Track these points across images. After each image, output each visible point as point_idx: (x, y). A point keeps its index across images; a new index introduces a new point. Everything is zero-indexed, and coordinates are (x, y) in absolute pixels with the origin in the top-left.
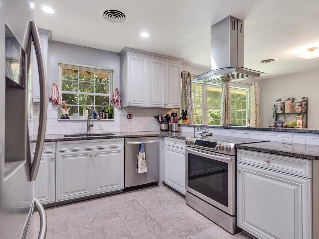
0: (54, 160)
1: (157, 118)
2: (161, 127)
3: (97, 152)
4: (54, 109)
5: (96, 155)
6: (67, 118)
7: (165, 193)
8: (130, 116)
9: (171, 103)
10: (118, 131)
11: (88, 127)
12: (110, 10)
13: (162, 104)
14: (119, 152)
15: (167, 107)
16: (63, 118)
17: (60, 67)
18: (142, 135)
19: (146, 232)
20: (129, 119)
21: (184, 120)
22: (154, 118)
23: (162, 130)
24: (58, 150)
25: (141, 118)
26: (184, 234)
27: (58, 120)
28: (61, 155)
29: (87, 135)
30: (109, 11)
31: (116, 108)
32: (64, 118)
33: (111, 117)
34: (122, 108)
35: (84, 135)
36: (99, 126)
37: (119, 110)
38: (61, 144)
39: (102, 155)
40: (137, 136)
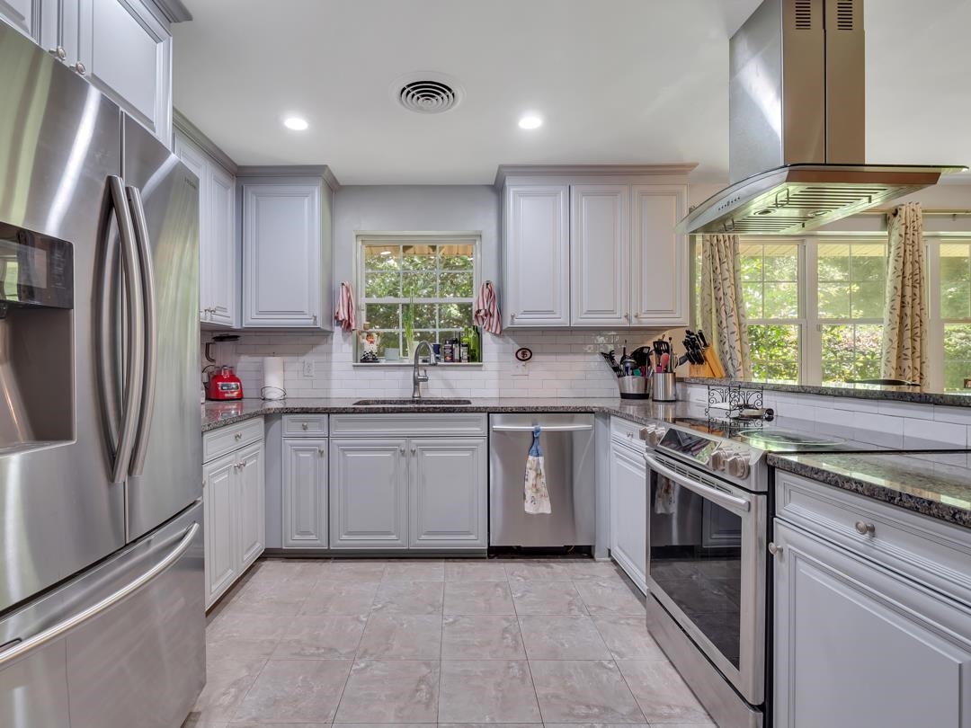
0: (326, 453)
1: (609, 357)
2: (621, 386)
3: (418, 445)
4: (345, 340)
5: (413, 452)
6: (375, 360)
7: (601, 583)
8: (524, 354)
9: (649, 312)
10: (493, 393)
11: (416, 382)
12: (409, 86)
13: (617, 315)
14: (472, 450)
15: (635, 323)
16: (365, 360)
17: (360, 243)
18: (537, 408)
19: (481, 672)
20: (524, 363)
21: (696, 365)
22: (599, 358)
23: (624, 396)
24: (333, 432)
25: (560, 358)
26: (583, 710)
27: (354, 366)
28: (339, 445)
29: (413, 402)
30: (409, 89)
31: (487, 334)
32: (368, 360)
33: (475, 356)
34: (502, 333)
35: (404, 402)
36: (445, 380)
37: (497, 339)
38: (340, 421)
39: (428, 454)
40: (522, 410)
